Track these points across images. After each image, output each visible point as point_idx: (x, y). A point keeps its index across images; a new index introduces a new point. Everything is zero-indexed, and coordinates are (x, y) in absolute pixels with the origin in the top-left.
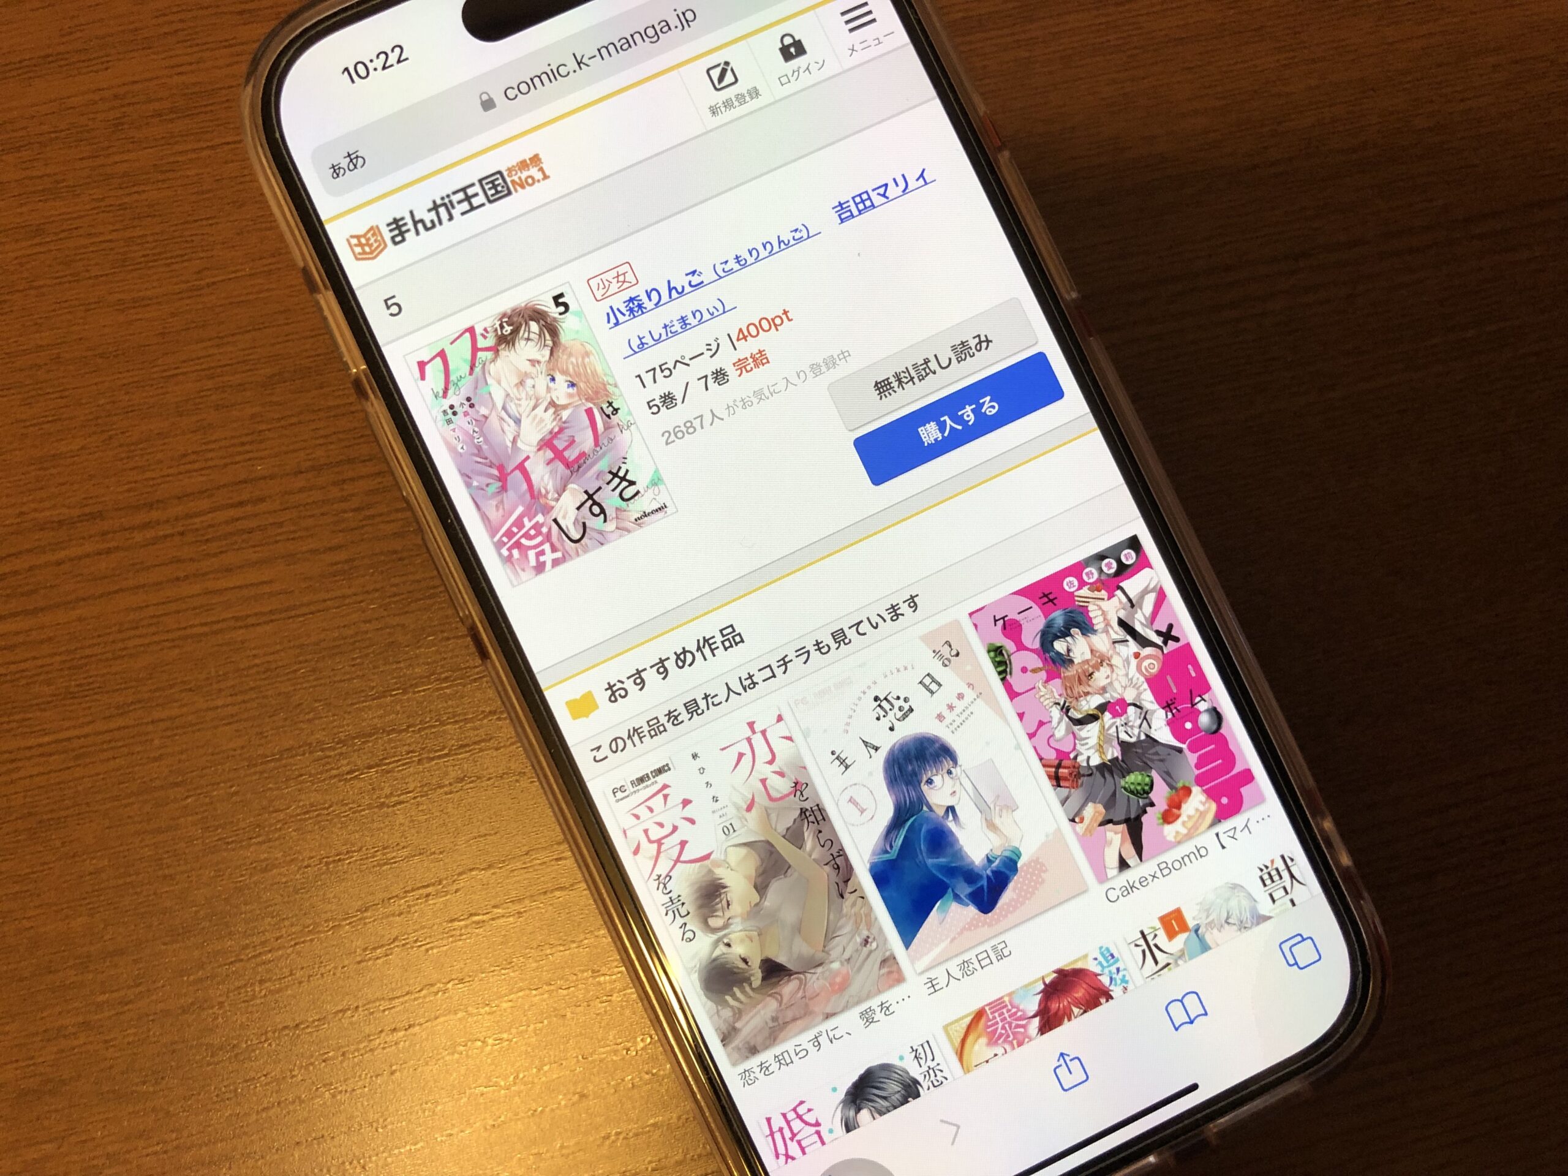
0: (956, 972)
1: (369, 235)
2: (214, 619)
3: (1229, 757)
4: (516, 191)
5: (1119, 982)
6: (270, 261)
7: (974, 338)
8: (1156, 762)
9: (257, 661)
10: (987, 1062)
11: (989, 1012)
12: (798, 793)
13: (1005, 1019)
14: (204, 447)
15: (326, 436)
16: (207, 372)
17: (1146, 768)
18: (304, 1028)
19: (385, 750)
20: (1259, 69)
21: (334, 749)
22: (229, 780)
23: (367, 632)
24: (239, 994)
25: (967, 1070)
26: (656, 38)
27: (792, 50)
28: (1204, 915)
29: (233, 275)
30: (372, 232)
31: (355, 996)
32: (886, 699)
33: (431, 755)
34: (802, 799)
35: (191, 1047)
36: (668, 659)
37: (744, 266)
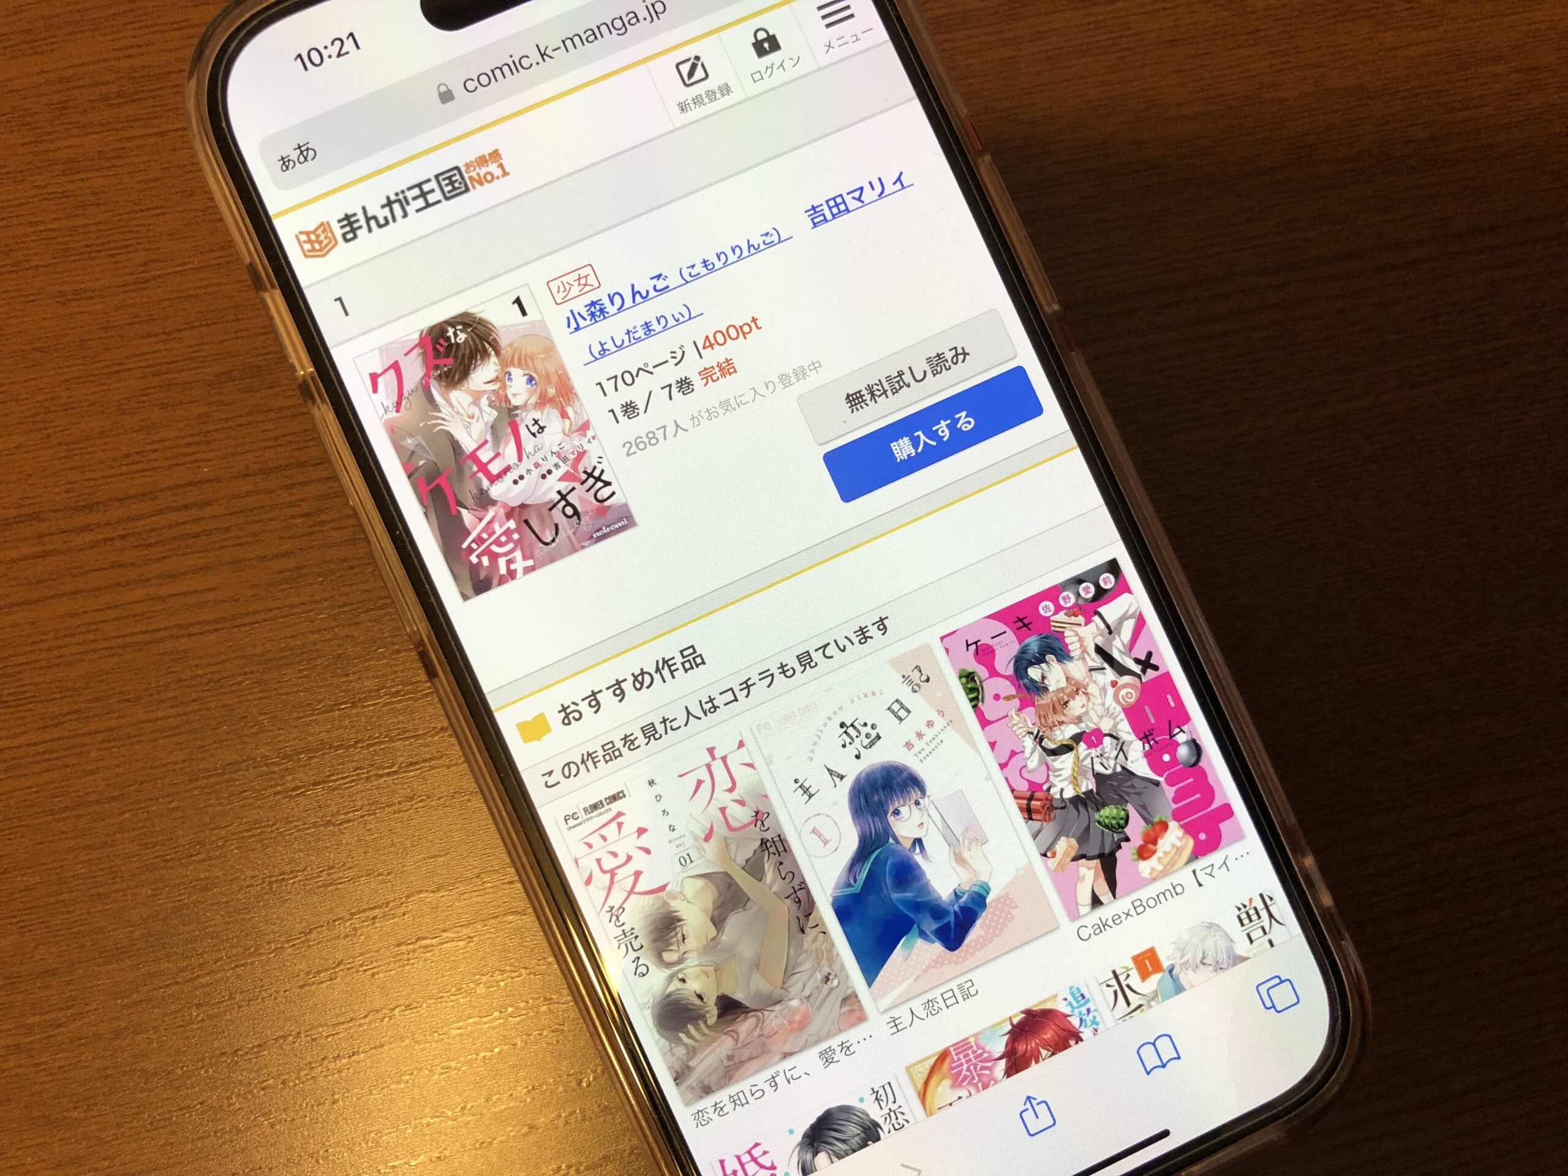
0: (920, 1012)
1: (319, 231)
2: (155, 627)
3: (1208, 792)
4: (474, 188)
5: (1089, 1023)
6: (219, 254)
7: (951, 350)
8: (1133, 796)
9: (200, 672)
10: (951, 1104)
11: (953, 1053)
12: (759, 823)
13: (970, 1060)
14: (148, 447)
15: (276, 439)
16: (151, 369)
17: (1121, 801)
18: (242, 1055)
19: (333, 766)
20: (1253, 73)
21: (278, 764)
22: (169, 795)
23: (314, 644)
24: (175, 1018)
25: (929, 1113)
26: (623, 30)
27: (766, 45)
28: (1179, 955)
29: (180, 268)
30: (322, 228)
31: (297, 1022)
32: (852, 725)
33: (380, 773)
34: (763, 829)
35: (125, 1072)
36: (625, 680)
37: (712, 271)
